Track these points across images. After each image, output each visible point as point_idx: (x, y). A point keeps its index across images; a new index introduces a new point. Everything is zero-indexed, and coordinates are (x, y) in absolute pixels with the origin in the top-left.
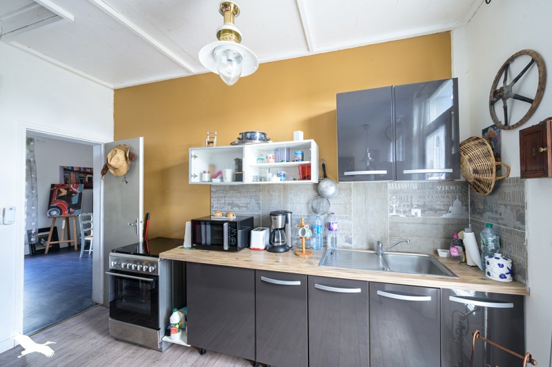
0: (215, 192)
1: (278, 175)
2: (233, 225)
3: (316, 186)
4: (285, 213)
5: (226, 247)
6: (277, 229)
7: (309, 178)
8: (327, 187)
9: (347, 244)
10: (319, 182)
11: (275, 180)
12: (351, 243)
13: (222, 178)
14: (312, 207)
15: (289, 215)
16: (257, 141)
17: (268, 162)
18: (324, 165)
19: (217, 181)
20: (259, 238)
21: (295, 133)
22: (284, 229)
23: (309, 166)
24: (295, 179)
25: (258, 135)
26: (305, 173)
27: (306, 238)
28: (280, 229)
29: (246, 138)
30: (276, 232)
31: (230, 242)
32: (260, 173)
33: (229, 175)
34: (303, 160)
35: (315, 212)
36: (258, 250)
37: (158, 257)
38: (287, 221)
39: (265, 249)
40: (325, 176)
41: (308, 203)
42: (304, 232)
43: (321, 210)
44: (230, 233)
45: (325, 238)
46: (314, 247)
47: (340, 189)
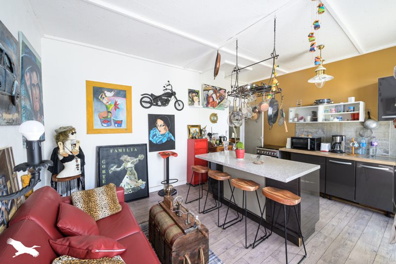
0: (298, 126)
1: (337, 118)
2: (312, 140)
3: (363, 123)
4: (341, 136)
5: (309, 148)
6: (336, 143)
7: (358, 119)
8: (370, 124)
9: (385, 154)
10: (365, 121)
11: (336, 120)
12: (388, 153)
13: (305, 120)
14: (360, 134)
15: (344, 137)
16: (326, 103)
17: (331, 112)
18: (369, 113)
19: (302, 121)
20: (325, 147)
21: (349, 98)
22: (340, 143)
23: (358, 114)
24: (348, 120)
25: (326, 101)
26: (355, 117)
27: (355, 147)
28: (338, 143)
29: (319, 102)
30: (336, 144)
31: (311, 146)
32: (325, 117)
33: (309, 118)
34: (354, 111)
35: (361, 136)
36: (325, 151)
37: (278, 150)
38: (342, 139)
39: (329, 151)
40: (369, 118)
41: (356, 132)
42: (354, 144)
43: (366, 135)
44: (311, 143)
45: (368, 150)
46: (360, 153)
47: (380, 125)
